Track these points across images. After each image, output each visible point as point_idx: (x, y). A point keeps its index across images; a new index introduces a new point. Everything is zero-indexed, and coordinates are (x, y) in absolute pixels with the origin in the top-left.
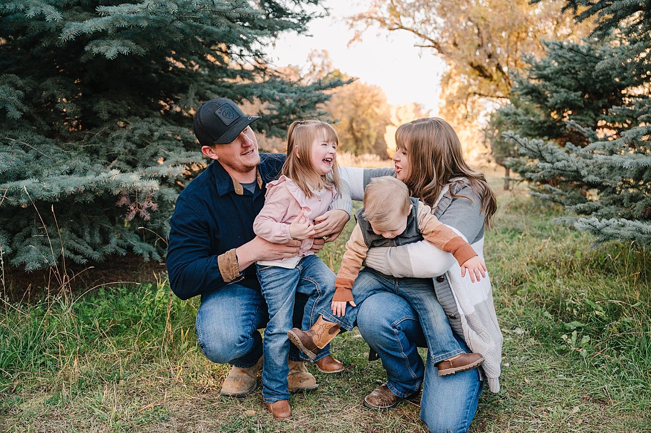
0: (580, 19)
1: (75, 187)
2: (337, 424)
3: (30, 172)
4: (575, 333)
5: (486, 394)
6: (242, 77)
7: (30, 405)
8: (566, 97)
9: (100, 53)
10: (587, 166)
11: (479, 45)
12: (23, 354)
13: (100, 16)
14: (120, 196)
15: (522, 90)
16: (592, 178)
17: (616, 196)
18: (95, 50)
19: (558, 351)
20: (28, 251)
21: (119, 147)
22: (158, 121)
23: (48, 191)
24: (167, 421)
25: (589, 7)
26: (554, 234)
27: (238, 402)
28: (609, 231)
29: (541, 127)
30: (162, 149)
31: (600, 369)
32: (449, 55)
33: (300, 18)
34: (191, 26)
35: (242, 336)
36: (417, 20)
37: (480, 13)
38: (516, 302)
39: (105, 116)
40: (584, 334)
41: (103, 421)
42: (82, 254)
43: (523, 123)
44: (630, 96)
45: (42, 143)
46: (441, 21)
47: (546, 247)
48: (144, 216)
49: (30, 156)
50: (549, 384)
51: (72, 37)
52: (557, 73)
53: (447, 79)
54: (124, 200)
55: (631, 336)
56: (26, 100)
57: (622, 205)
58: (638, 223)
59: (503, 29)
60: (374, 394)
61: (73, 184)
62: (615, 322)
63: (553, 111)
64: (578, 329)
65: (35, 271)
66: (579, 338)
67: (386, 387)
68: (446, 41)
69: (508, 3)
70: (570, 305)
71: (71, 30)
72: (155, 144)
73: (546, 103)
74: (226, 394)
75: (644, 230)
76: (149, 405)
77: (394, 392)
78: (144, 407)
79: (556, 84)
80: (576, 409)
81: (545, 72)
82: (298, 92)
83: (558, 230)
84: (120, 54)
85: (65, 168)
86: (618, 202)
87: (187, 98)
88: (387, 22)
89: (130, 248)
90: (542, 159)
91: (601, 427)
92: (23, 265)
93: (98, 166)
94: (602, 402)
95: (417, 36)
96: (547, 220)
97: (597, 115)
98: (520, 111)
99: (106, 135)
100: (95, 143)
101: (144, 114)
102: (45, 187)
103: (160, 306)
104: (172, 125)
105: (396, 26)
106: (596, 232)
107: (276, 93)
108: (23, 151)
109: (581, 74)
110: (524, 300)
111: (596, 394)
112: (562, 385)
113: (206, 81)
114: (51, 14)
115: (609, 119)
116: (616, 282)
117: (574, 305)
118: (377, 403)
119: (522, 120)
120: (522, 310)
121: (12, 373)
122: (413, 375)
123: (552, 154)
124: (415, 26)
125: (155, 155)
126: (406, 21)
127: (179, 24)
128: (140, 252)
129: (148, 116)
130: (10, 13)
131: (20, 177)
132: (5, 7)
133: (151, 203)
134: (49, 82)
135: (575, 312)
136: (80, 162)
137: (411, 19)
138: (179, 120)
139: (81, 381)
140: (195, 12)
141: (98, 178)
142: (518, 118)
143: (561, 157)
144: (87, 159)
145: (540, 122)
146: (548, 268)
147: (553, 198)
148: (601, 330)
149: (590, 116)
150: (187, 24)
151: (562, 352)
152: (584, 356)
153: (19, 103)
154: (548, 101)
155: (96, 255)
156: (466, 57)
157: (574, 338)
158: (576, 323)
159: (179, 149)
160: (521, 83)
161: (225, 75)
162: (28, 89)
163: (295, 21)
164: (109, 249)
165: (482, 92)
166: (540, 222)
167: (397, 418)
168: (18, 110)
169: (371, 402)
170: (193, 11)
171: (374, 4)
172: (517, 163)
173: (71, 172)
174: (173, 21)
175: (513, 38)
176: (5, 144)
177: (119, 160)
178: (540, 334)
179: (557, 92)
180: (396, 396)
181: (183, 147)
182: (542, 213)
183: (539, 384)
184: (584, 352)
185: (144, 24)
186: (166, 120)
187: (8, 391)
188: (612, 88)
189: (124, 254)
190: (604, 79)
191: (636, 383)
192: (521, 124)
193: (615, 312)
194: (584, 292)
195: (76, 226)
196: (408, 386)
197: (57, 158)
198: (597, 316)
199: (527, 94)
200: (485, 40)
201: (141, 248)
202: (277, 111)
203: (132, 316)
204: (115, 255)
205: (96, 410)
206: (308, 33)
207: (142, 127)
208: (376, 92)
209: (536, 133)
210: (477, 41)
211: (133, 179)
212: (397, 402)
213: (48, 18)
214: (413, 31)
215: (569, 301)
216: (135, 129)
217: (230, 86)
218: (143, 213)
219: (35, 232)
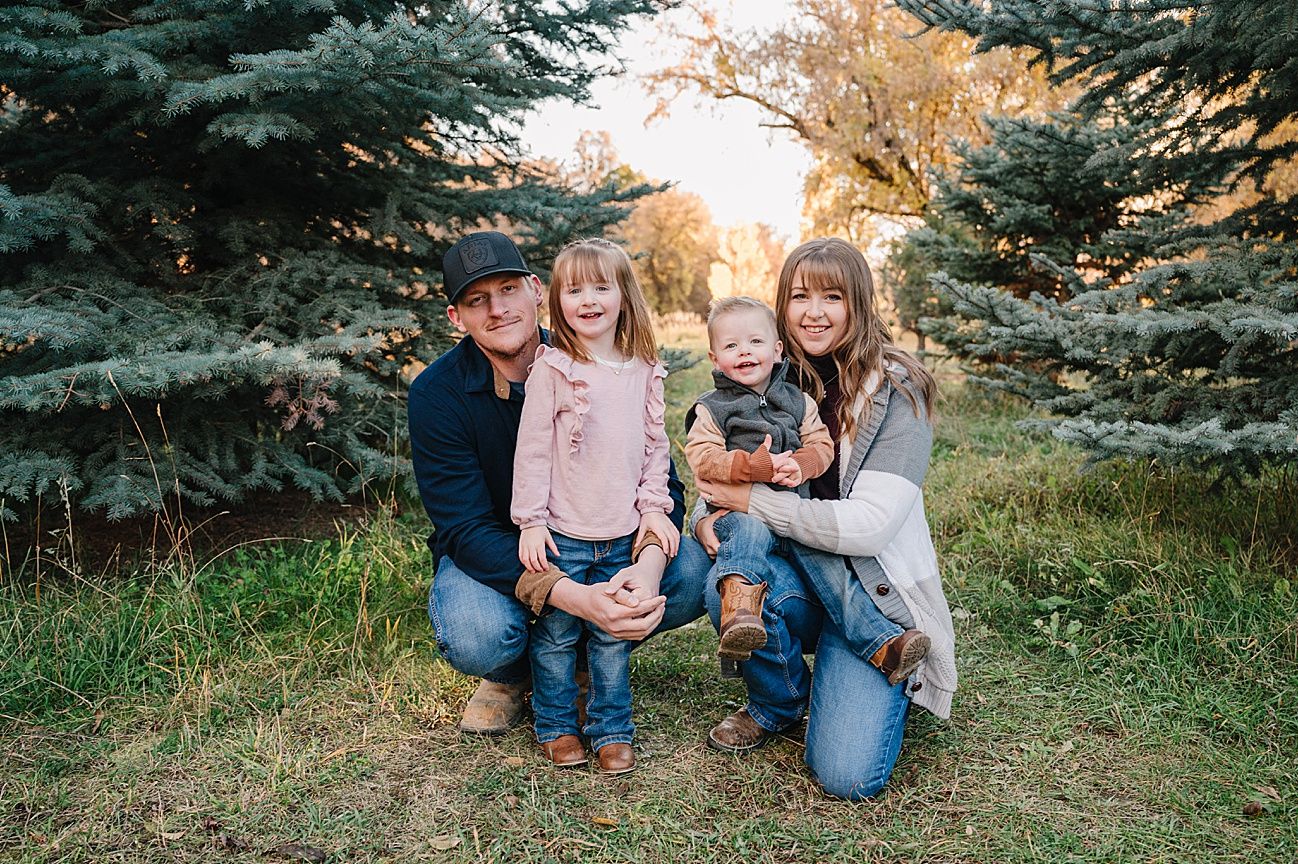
0: (1057, 80)
1: (196, 373)
2: (665, 778)
3: (112, 347)
5: (914, 722)
6: (474, 179)
7: (127, 755)
8: (1025, 215)
9: (234, 137)
10: (1072, 332)
11: (870, 124)
12: (108, 666)
13: (237, 71)
14: (272, 387)
15: (950, 201)
16: (1079, 352)
17: (1120, 382)
18: (227, 132)
19: (1028, 647)
20: (111, 485)
21: (266, 302)
22: (333, 257)
23: (148, 379)
24: (372, 778)
25: (1076, 59)
26: (1006, 447)
27: (492, 743)
28: (1112, 442)
29: (982, 265)
30: (342, 307)
31: (1102, 676)
32: (819, 142)
33: (576, 77)
34: (394, 89)
35: (512, 627)
36: (764, 81)
37: (871, 70)
38: (952, 564)
39: (239, 246)
40: (1070, 617)
41: (260, 780)
42: (207, 490)
43: (952, 258)
44: (1131, 213)
45: (130, 296)
46: (805, 83)
47: (996, 470)
48: (314, 423)
49: (111, 317)
50: (1020, 703)
51: (186, 108)
52: (1009, 172)
53: (815, 183)
54: (279, 395)
55: (1152, 620)
56: (102, 219)
57: (1130, 398)
58: (1162, 429)
59: (911, 97)
60: (726, 725)
61: (192, 366)
62: (1124, 598)
63: (1000, 238)
64: (1061, 609)
65: (125, 520)
66: (1064, 624)
67: (746, 714)
68: (813, 117)
69: (919, 52)
70: (1044, 569)
71: (184, 95)
72: (329, 296)
73: (991, 224)
74: (471, 730)
75: (1172, 440)
76: (338, 752)
77: (760, 721)
78: (329, 755)
79: (1006, 192)
80: (1068, 746)
81: (989, 172)
82: (576, 205)
83: (1013, 440)
84: (271, 138)
85: (174, 338)
86: (1123, 393)
87: (384, 216)
88: (713, 83)
89: (288, 479)
90: (996, 320)
91: (1110, 774)
92: (104, 509)
93: (231, 336)
94: (1111, 732)
95: (763, 108)
96: (992, 424)
97: (1076, 245)
98: (945, 238)
99: (242, 280)
100: (222, 294)
101: (307, 244)
102: (142, 372)
103: (347, 578)
104: (357, 262)
105: (728, 91)
106: (1092, 444)
107: (540, 207)
108: (97, 310)
109: (1050, 175)
110: (965, 561)
111: (1097, 719)
112: (1041, 704)
113: (414, 186)
114: (148, 67)
115: (1097, 252)
116: (1122, 529)
117: (1052, 568)
118: (732, 741)
119: (950, 254)
120: (963, 579)
121: (91, 698)
122: (794, 692)
123: (1011, 311)
124: (760, 91)
125: (329, 315)
126: (745, 83)
127: (372, 86)
128: (308, 484)
129: (314, 248)
130: (72, 65)
131: (95, 354)
132: (65, 54)
133: (325, 399)
134: (139, 188)
135: (1054, 580)
136: (199, 328)
137: (753, 79)
138: (367, 253)
139: (214, 712)
140: (402, 64)
141: (233, 357)
142: (944, 251)
143: (1026, 317)
144: (212, 322)
145: (980, 257)
146: (1003, 507)
147: (1012, 387)
148: (1100, 611)
149: (1064, 246)
150: (387, 86)
151: (1034, 649)
152: (1074, 655)
153: (89, 225)
154: (993, 221)
155: (231, 492)
156: (848, 145)
157: (1054, 625)
158: (1057, 600)
159: (370, 305)
160: (947, 189)
161: (444, 175)
162: (105, 200)
163: (567, 81)
164: (253, 480)
165: (875, 205)
166: (982, 427)
167: (768, 767)
168: (88, 237)
169: (721, 739)
170: (398, 64)
171: (690, 52)
172: (941, 326)
173: (184, 347)
174: (362, 81)
175: (928, 113)
176: (64, 297)
177: (266, 324)
178: (997, 619)
179: (1009, 205)
180: (763, 729)
181: (379, 300)
182: (985, 413)
183: (1001, 704)
184: (1072, 649)
185: (314, 85)
186: (347, 255)
187: (87, 731)
188: (1101, 199)
189: (279, 489)
190: (1085, 184)
191: (1165, 700)
192: (947, 260)
193: (1123, 580)
194: (1068, 548)
195: (194, 439)
196: (783, 712)
197: (158, 322)
198: (1092, 587)
199: (957, 208)
200: (880, 116)
201: (307, 477)
202: (537, 238)
203: (297, 597)
204: (262, 490)
205: (247, 761)
206: (590, 102)
207: (306, 267)
208: (692, 204)
209: (974, 275)
210: (867, 117)
211: (296, 357)
212: (765, 738)
213: (143, 75)
214: (758, 100)
215: (1044, 562)
216: (292, 271)
217: (457, 195)
218: (312, 416)
219: (122, 452)
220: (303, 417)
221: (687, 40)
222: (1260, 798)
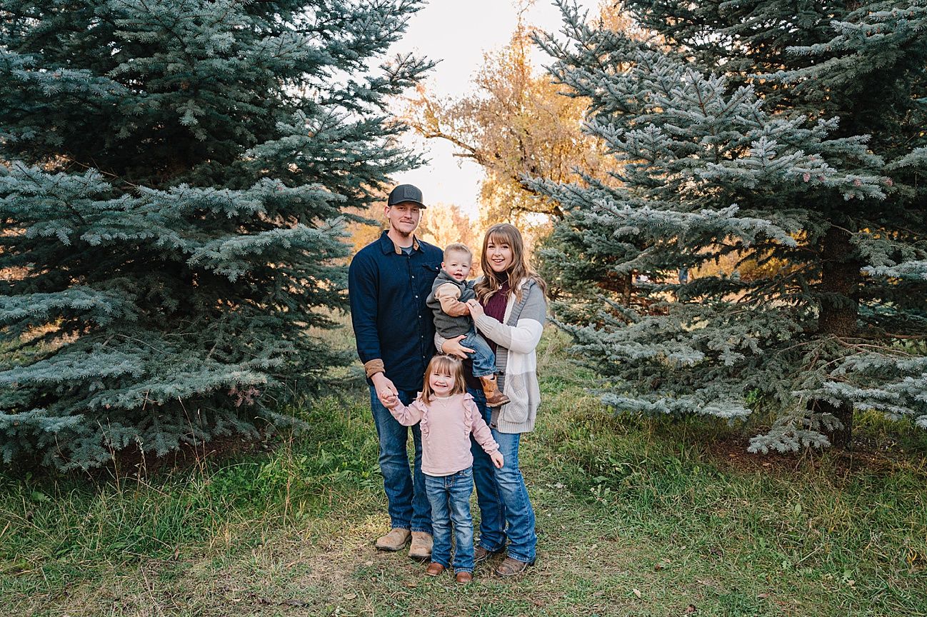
1: (205, 388)
4: (600, 486)
7: (198, 569)
9: (220, 275)
11: (522, 159)
15: (564, 237)
19: (587, 502)
23: (182, 392)
31: (614, 515)
32: (491, 166)
36: (456, 128)
37: (522, 125)
38: (558, 458)
40: (606, 487)
43: (566, 268)
46: (481, 130)
48: (249, 402)
50: (579, 529)
53: (489, 192)
54: (234, 391)
62: (628, 478)
64: (603, 482)
66: (603, 490)
68: (487, 151)
70: (597, 462)
71: (196, 255)
76: (292, 563)
78: (289, 564)
80: (595, 546)
88: (424, 128)
89: (233, 428)
91: (610, 557)
92: (154, 451)
94: (612, 539)
95: (456, 144)
100: (192, 331)
105: (434, 133)
108: (140, 349)
111: (609, 534)
112: (588, 529)
117: (601, 462)
120: (562, 467)
124: (454, 134)
126: (444, 128)
128: (244, 431)
133: (254, 390)
135: (601, 468)
137: (450, 127)
139: (231, 548)
141: (222, 378)
151: (590, 502)
152: (605, 505)
156: (509, 171)
157: (599, 491)
158: (601, 478)
164: (218, 431)
165: (526, 207)
168: (133, 312)
177: (216, 348)
178: (575, 488)
183: (571, 529)
184: (605, 502)
187: (173, 560)
189: (230, 434)
194: (608, 451)
198: (615, 472)
199: (568, 241)
200: (528, 154)
201: (243, 427)
204: (222, 435)
210: (520, 155)
214: (452, 140)
215: (597, 459)
218: (248, 399)
219: (156, 422)
220: (244, 400)
221: (407, 101)
222: (662, 564)
